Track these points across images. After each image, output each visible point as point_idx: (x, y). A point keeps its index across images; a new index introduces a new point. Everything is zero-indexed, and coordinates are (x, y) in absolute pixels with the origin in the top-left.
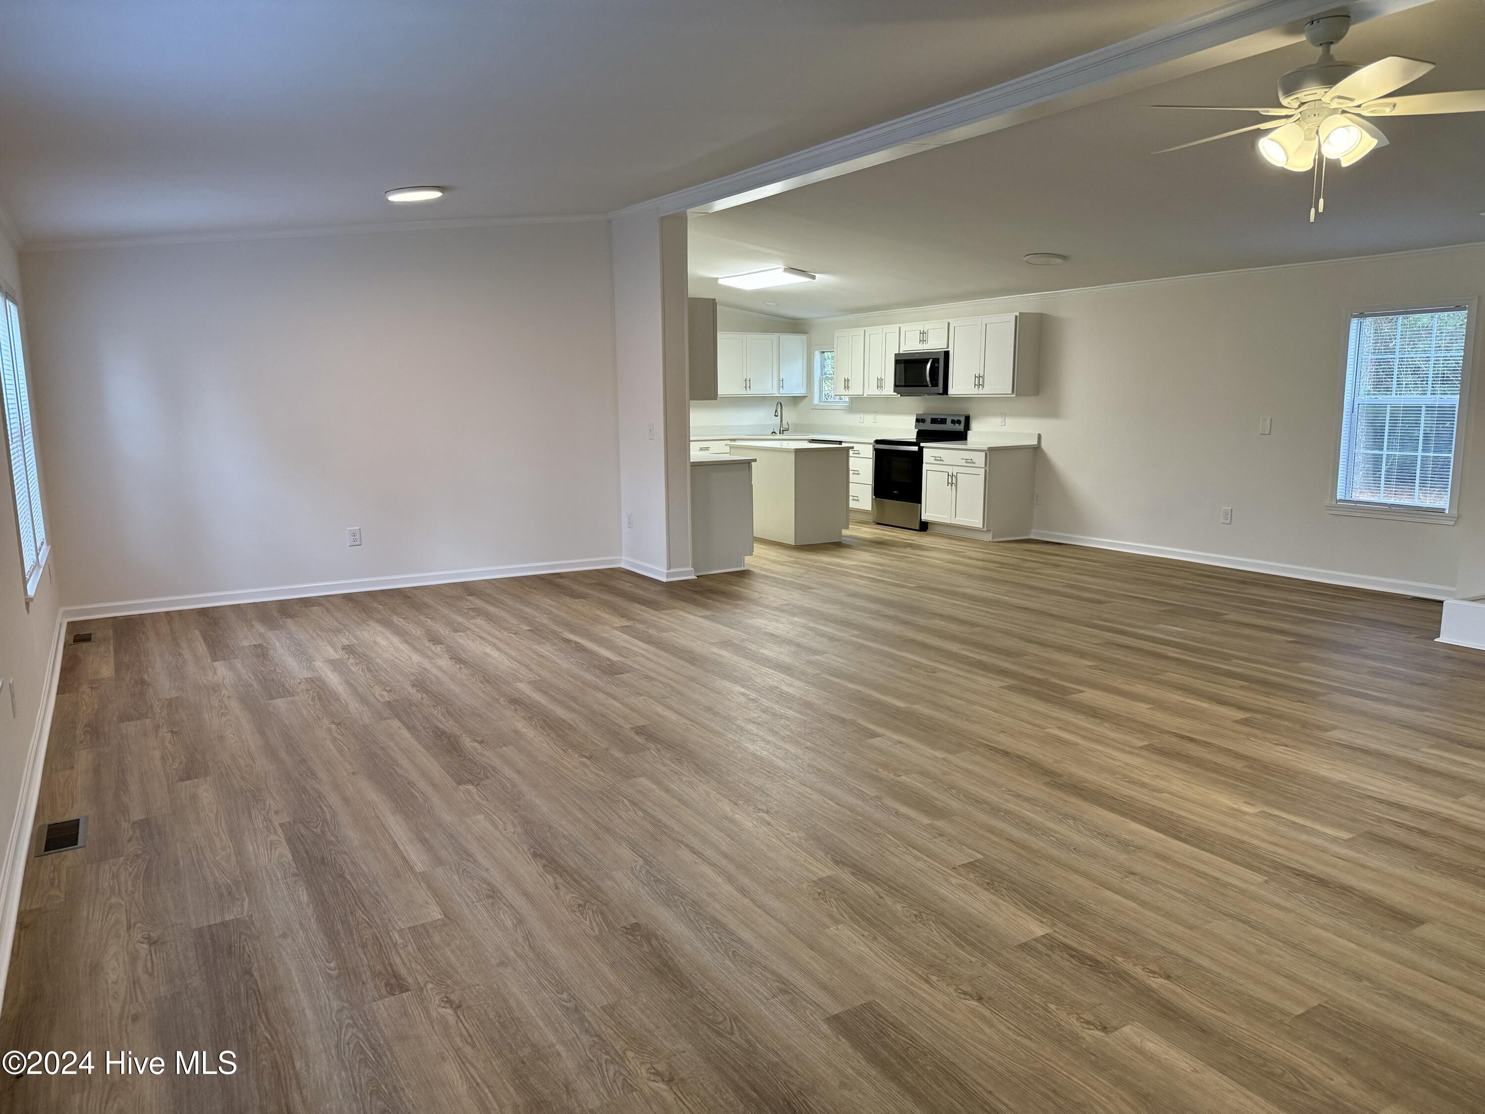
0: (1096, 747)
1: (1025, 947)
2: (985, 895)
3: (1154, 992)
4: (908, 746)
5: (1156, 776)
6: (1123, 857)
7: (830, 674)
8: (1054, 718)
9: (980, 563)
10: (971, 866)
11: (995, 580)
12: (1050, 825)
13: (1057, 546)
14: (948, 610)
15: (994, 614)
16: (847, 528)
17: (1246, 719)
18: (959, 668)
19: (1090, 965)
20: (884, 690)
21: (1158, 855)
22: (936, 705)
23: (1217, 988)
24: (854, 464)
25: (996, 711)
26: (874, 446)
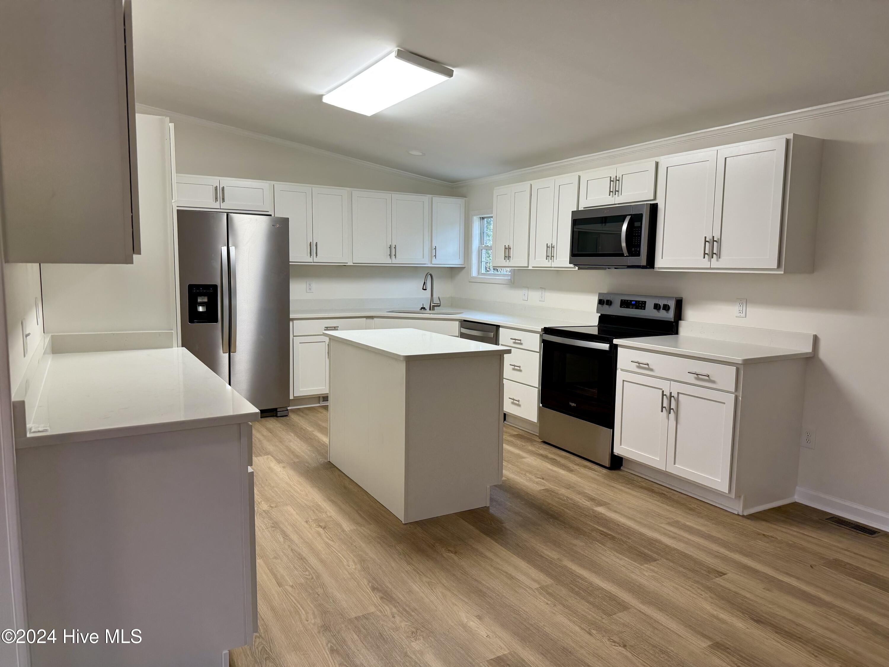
26: (541, 336)
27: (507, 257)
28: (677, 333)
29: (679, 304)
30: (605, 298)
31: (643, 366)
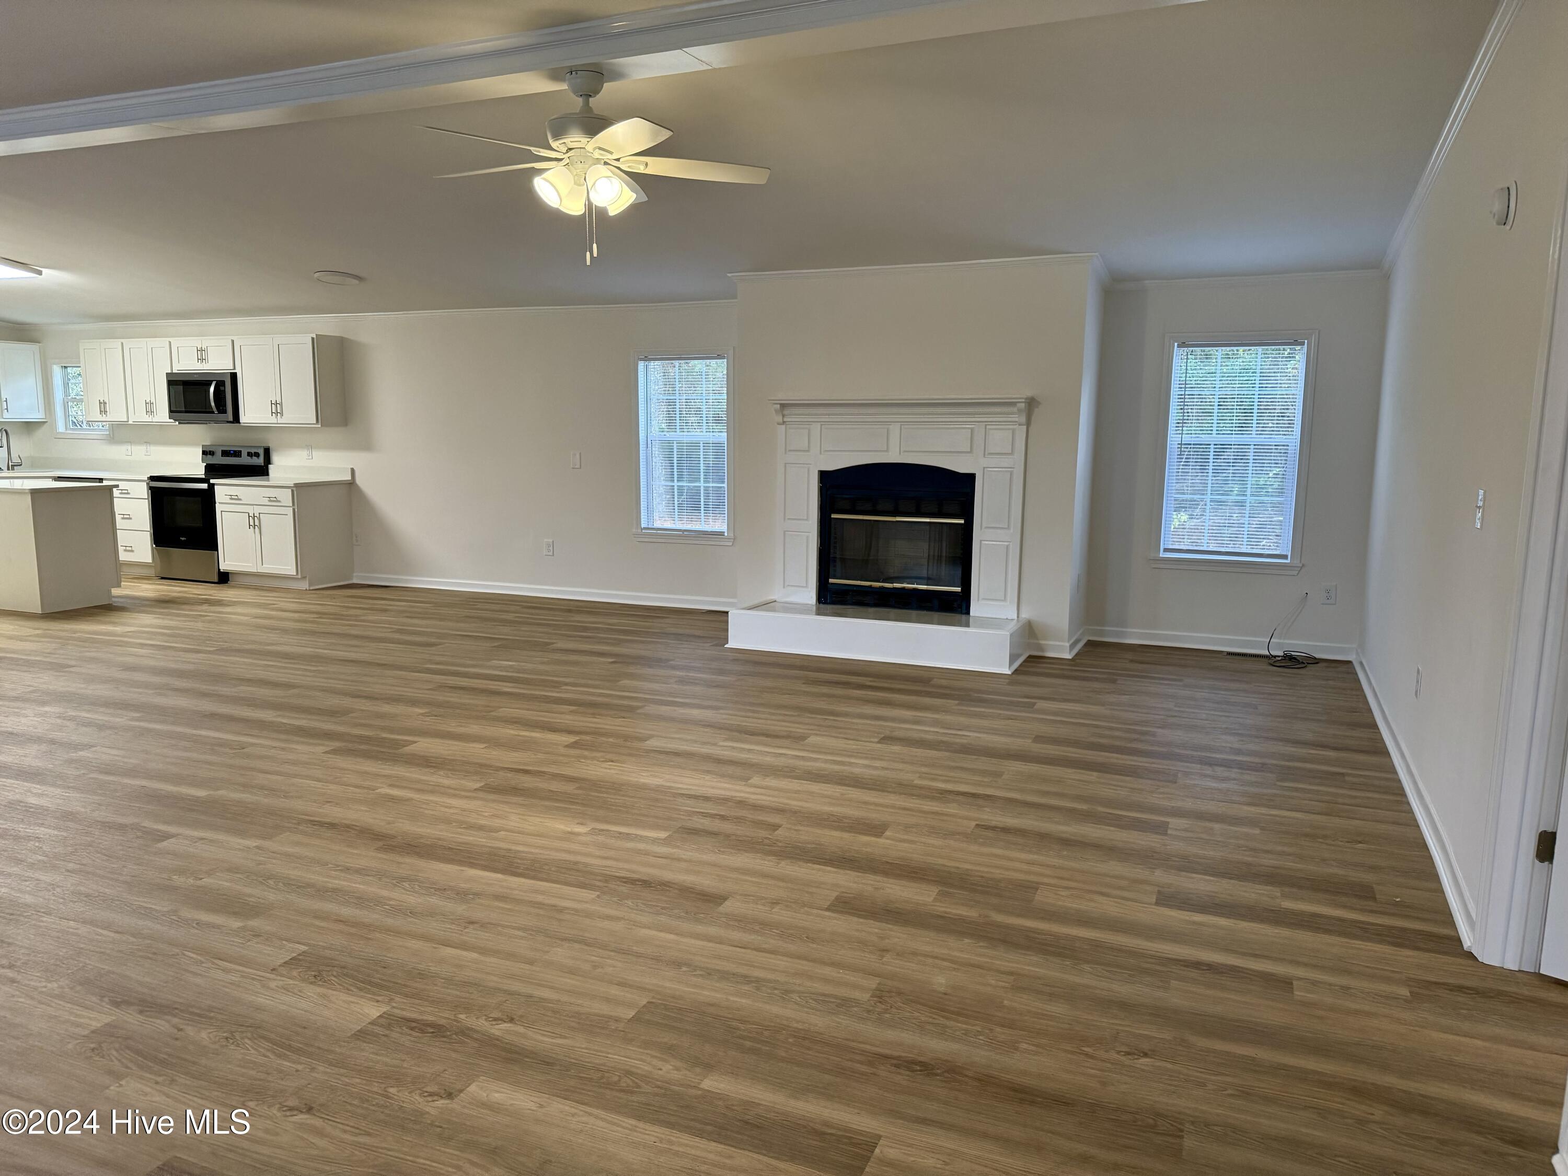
0: (431, 798)
1: (362, 1035)
2: (312, 991)
3: (498, 1040)
4: (211, 841)
5: (492, 815)
6: (461, 909)
7: (101, 772)
8: (385, 776)
9: (296, 615)
10: (293, 962)
11: (313, 633)
12: (385, 893)
13: (383, 589)
14: (261, 674)
15: (314, 671)
16: (119, 586)
17: (576, 742)
18: (273, 739)
19: (433, 1032)
20: (179, 779)
21: (498, 897)
22: (246, 787)
23: (558, 1016)
24: (120, 505)
25: (319, 780)
26: (148, 484)
27: (103, 411)
28: (268, 475)
29: (267, 451)
30: (208, 450)
31: (235, 499)
